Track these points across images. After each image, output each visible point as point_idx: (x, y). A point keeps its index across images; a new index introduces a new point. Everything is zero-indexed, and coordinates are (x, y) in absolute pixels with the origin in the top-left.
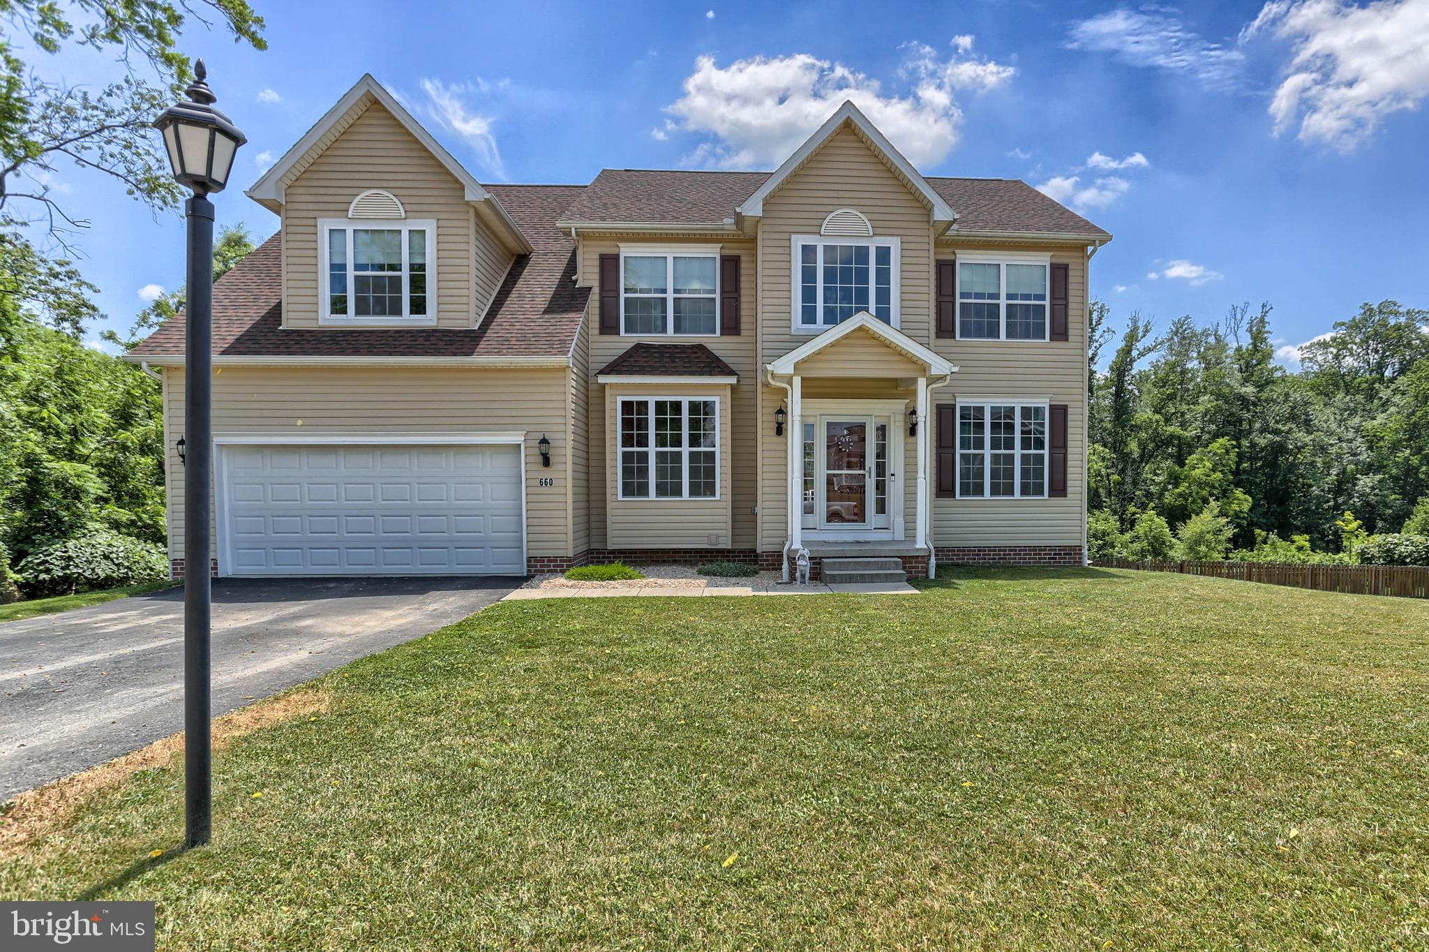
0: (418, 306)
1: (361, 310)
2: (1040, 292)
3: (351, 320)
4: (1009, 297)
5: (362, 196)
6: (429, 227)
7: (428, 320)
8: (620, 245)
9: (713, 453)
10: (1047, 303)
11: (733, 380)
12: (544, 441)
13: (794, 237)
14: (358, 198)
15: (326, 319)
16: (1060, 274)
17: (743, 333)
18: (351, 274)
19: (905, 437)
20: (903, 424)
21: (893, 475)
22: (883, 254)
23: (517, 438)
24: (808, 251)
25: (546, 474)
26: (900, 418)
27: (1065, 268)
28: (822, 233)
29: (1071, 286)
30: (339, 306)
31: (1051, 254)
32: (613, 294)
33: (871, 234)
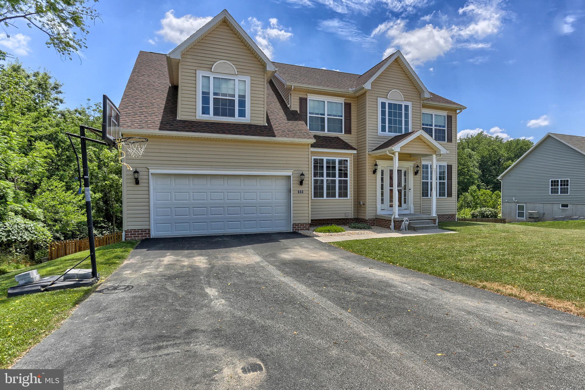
0: (242, 114)
1: (216, 113)
2: (443, 125)
3: (211, 117)
4: (436, 126)
5: (218, 62)
6: (248, 79)
7: (246, 120)
8: (308, 94)
9: (347, 180)
10: (446, 129)
11: (355, 152)
12: (302, 174)
13: (378, 98)
14: (216, 64)
15: (200, 116)
16: (450, 118)
17: (352, 133)
18: (212, 97)
19: (414, 175)
20: (413, 171)
21: (410, 189)
22: (407, 107)
23: (289, 173)
24: (383, 105)
25: (301, 188)
26: (412, 168)
27: (451, 117)
28: (388, 98)
29: (453, 124)
30: (205, 111)
31: (448, 112)
32: (305, 114)
33: (403, 100)
